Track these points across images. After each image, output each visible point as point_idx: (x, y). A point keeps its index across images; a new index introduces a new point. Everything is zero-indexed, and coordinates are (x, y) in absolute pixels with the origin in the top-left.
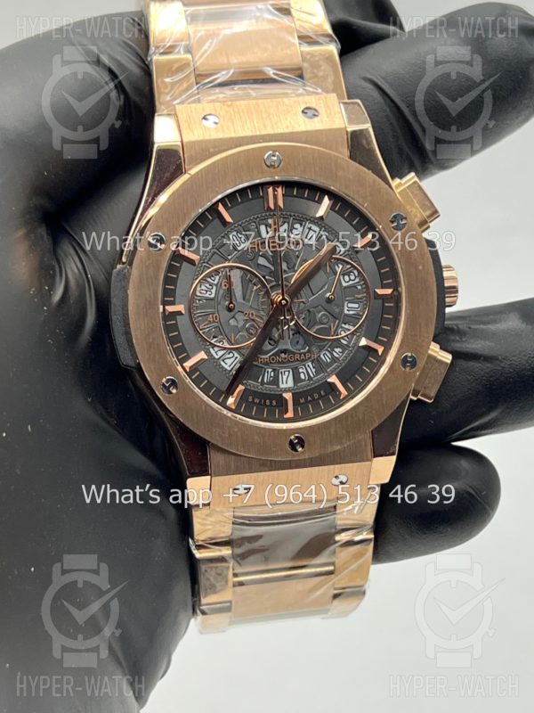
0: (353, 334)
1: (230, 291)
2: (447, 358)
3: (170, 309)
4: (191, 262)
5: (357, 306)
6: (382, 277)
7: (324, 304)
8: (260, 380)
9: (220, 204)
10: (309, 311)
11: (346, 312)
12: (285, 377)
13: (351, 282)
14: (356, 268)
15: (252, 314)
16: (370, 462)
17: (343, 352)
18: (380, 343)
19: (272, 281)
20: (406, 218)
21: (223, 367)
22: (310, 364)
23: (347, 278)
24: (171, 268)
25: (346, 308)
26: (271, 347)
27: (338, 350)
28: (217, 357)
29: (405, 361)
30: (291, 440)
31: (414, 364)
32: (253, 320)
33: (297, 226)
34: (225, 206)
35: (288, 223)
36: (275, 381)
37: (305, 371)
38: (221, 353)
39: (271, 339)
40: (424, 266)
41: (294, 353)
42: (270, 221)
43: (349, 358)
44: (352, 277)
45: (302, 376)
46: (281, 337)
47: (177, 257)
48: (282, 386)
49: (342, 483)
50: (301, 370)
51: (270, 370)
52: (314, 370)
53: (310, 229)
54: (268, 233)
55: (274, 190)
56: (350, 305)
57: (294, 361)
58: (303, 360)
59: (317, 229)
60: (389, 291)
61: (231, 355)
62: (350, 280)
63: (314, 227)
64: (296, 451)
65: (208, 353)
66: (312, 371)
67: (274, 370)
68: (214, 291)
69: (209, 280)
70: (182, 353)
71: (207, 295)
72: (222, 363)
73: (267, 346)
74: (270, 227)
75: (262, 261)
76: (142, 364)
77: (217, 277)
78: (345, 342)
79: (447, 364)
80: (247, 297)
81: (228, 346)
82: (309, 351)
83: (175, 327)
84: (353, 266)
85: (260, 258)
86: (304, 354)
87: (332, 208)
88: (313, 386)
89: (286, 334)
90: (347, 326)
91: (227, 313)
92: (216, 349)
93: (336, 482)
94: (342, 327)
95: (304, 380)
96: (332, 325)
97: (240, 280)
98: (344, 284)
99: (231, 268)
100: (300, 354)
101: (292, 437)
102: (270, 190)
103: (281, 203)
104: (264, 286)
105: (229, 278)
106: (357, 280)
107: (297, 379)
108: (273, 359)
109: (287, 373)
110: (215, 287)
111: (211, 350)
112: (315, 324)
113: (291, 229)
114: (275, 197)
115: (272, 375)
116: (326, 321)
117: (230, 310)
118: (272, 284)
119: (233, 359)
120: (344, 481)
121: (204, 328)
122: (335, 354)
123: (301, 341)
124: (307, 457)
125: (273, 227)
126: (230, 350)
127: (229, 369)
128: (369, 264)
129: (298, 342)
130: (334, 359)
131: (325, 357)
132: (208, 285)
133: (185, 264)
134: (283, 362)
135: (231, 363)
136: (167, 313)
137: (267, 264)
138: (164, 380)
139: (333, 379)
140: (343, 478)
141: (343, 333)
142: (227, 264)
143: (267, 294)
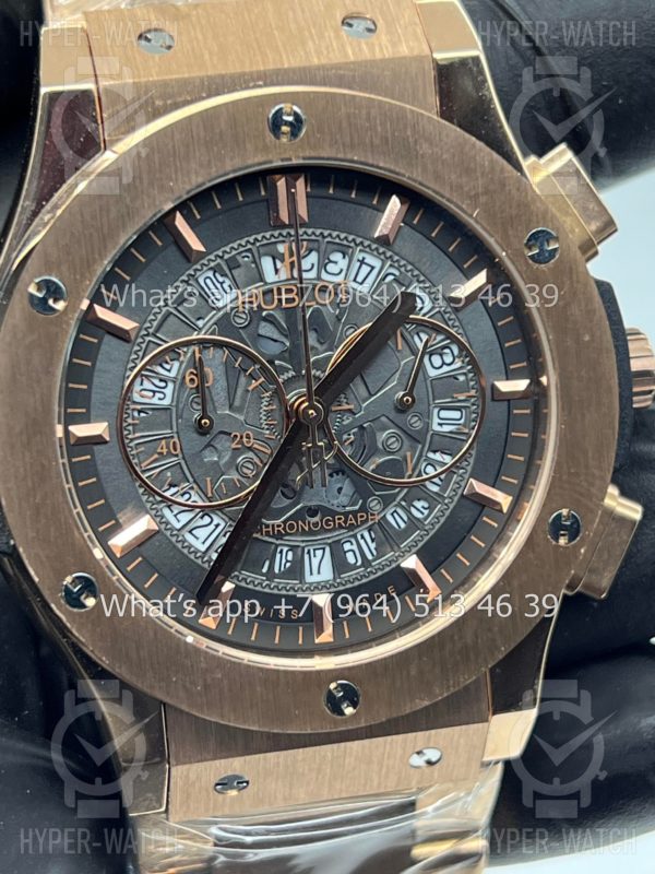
0: (450, 471)
1: (201, 390)
2: (633, 511)
3: (80, 430)
4: (120, 335)
5: (456, 414)
6: (507, 357)
7: (393, 415)
8: (265, 570)
9: (178, 214)
10: (361, 427)
11: (436, 428)
12: (315, 562)
13: (445, 369)
14: (455, 340)
15: (248, 437)
16: (486, 724)
17: (431, 509)
18: (505, 488)
19: (287, 370)
20: (556, 239)
21: (190, 546)
22: (366, 534)
23: (437, 360)
24: (79, 348)
25: (436, 420)
26: (288, 502)
27: (419, 504)
28: (178, 526)
29: (557, 527)
30: (330, 691)
31: (574, 531)
32: (250, 449)
33: (337, 256)
34: (189, 219)
35: (318, 251)
36: (296, 570)
37: (355, 547)
38: (185, 518)
39: (286, 486)
40: (592, 336)
41: (333, 513)
42: (281, 248)
43: (442, 520)
44: (448, 359)
45: (351, 558)
46: (308, 482)
47: (90, 322)
48: (309, 579)
49: (429, 763)
50: (347, 546)
51: (285, 549)
52: (373, 546)
53: (362, 262)
54: (277, 271)
55: (289, 186)
56: (444, 414)
57: (334, 529)
58: (352, 527)
59: (377, 263)
60: (521, 385)
61: (207, 520)
62: (444, 363)
63: (370, 259)
64: (341, 713)
65: (158, 517)
66: (369, 548)
67: (292, 548)
68: (169, 391)
69: (159, 370)
70: (105, 520)
71: (155, 400)
72: (189, 537)
73: (280, 502)
74: (282, 261)
75: (266, 329)
76: (21, 550)
77: (176, 364)
78: (435, 489)
79: (633, 522)
80: (237, 403)
81: (200, 503)
82: (364, 509)
83: (89, 469)
84: (449, 336)
85: (263, 324)
86: (354, 513)
87: (406, 219)
88: (372, 577)
89: (317, 476)
90: (438, 457)
91: (195, 435)
92: (176, 509)
93: (417, 761)
94: (428, 458)
95: (355, 567)
96: (409, 454)
97: (222, 368)
98: (432, 373)
99: (203, 343)
100: (346, 515)
101: (333, 686)
102: (281, 184)
103: (303, 211)
104: (272, 379)
105: (198, 366)
106: (458, 364)
107: (340, 565)
108: (291, 527)
109: (319, 553)
110: (171, 385)
111: (166, 512)
112: (375, 451)
113: (323, 264)
114: (292, 198)
115: (290, 557)
116: (396, 446)
117: (202, 430)
118: (285, 376)
119: (212, 527)
120: (434, 760)
121: (150, 469)
122: (413, 510)
123: (348, 488)
124: (363, 725)
125: (288, 260)
126: (206, 511)
127: (203, 548)
128: (481, 331)
129: (340, 490)
130: (414, 524)
131: (396, 520)
132: (157, 382)
133: (107, 338)
134: (311, 533)
135: (205, 536)
136: (72, 442)
137: (276, 336)
138: (68, 579)
139: (411, 562)
140: (433, 755)
141: (430, 470)
142: (195, 336)
143: (278, 394)
